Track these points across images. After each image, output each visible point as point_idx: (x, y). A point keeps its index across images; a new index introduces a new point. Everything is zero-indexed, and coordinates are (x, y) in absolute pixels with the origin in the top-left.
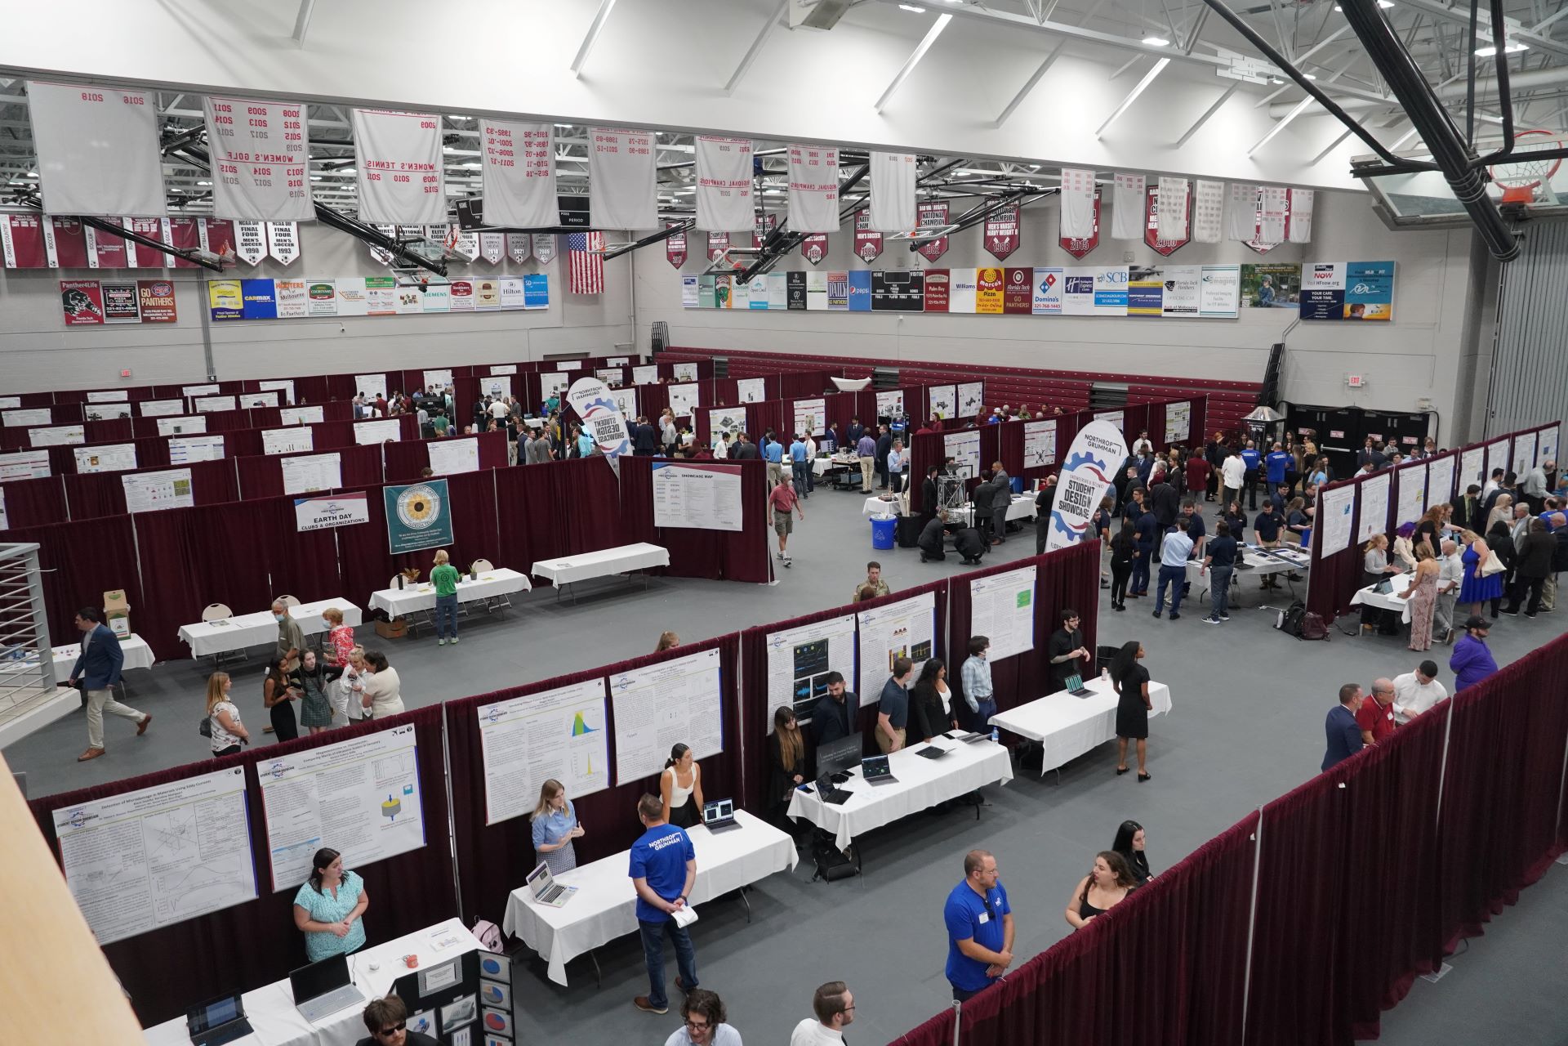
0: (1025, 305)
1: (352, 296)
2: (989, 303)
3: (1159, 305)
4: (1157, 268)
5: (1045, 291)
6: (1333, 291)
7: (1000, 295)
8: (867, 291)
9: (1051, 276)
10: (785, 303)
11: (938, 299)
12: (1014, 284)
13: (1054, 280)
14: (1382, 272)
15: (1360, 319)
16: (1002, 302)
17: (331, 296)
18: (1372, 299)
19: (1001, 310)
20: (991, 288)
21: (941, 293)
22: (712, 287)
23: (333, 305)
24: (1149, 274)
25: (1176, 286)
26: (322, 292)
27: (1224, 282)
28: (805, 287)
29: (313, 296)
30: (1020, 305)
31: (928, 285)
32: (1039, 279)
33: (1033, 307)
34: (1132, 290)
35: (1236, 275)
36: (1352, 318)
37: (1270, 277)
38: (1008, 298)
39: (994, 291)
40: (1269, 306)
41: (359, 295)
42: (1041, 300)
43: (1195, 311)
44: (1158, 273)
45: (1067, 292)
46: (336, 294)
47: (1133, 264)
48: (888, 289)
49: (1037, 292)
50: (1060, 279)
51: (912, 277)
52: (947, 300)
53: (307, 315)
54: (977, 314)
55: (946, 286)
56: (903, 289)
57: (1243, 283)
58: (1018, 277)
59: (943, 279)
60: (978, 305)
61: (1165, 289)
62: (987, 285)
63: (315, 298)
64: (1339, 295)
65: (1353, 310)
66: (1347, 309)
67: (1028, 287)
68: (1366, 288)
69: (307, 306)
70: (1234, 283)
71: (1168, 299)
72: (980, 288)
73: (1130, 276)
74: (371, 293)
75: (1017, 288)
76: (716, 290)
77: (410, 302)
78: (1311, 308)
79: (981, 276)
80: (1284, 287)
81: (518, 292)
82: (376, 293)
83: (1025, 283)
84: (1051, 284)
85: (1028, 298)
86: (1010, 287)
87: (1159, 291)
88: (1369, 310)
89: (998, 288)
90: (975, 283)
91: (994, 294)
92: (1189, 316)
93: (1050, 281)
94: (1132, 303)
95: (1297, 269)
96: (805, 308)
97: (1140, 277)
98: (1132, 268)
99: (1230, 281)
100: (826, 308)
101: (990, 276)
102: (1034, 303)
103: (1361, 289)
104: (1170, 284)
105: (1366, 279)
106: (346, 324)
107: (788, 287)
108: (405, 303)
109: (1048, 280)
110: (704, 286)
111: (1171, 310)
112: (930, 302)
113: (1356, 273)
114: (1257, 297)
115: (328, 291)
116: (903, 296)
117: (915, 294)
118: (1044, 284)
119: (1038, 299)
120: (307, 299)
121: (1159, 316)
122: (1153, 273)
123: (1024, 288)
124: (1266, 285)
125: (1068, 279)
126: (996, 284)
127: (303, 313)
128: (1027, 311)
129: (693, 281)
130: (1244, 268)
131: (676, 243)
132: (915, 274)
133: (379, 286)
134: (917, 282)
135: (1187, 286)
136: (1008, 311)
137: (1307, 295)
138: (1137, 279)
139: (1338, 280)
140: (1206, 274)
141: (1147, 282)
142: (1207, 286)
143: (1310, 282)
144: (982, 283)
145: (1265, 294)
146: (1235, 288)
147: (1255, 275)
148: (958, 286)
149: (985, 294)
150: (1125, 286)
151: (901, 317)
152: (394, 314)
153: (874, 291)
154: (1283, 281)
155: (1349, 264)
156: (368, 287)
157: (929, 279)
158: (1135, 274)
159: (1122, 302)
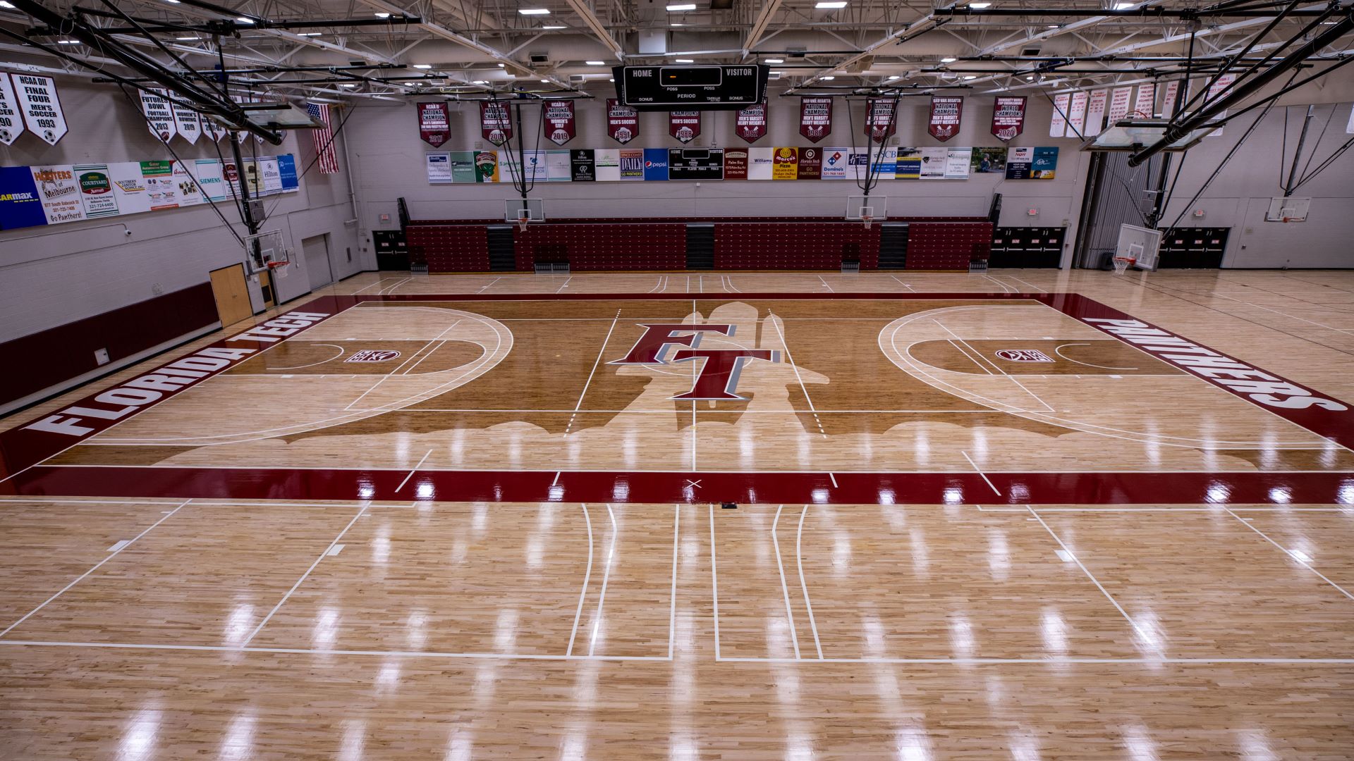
0: (817, 173)
1: (130, 186)
2: (785, 173)
3: (917, 172)
4: (918, 149)
5: (832, 164)
6: (1026, 164)
7: (795, 167)
8: (664, 165)
9: (837, 153)
10: (569, 176)
11: (737, 170)
12: (806, 159)
13: (840, 156)
14: (1052, 153)
15: (1039, 178)
16: (796, 172)
17: (107, 188)
18: (1045, 168)
19: (795, 177)
20: (786, 162)
21: (740, 165)
22: (470, 163)
23: (112, 200)
24: (912, 153)
25: (930, 160)
26: (95, 183)
27: (962, 158)
28: (593, 162)
29: (87, 190)
30: (811, 174)
31: (727, 160)
32: (827, 155)
33: (823, 174)
34: (899, 163)
35: (969, 153)
36: (1034, 178)
37: (988, 155)
38: (800, 169)
39: (789, 164)
40: (987, 172)
41: (137, 184)
42: (829, 170)
43: (942, 175)
44: (918, 152)
45: (850, 164)
46: (113, 186)
47: (901, 146)
48: (686, 163)
49: (826, 164)
50: (844, 156)
51: (711, 154)
52: (746, 171)
53: (84, 217)
54: (774, 181)
55: (745, 161)
56: (701, 163)
57: (973, 159)
58: (810, 154)
59: (743, 155)
60: (774, 174)
61: (922, 162)
62: (783, 159)
63: (89, 192)
64: (1028, 165)
65: (1035, 174)
66: (1032, 173)
67: (818, 161)
68: (1043, 162)
69: (82, 205)
70: (968, 158)
71: (924, 168)
72: (776, 162)
73: (898, 153)
74: (150, 182)
75: (810, 162)
76: (477, 167)
77: (190, 191)
78: (1013, 173)
79: (778, 153)
80: (996, 161)
81: (276, 174)
82: (154, 182)
83: (816, 158)
84: (837, 159)
85: (818, 168)
86: (803, 161)
87: (918, 163)
88: (1044, 174)
89: (793, 162)
90: (772, 158)
91: (789, 166)
92: (937, 178)
93: (836, 157)
94: (898, 171)
95: (1005, 151)
96: (594, 180)
97: (906, 154)
98: (899, 149)
99: (966, 157)
100: (619, 179)
101: (786, 153)
102: (823, 171)
103: (1040, 162)
104: (926, 159)
105: (1043, 157)
106: (132, 225)
107: (572, 163)
108: (185, 193)
109: (835, 156)
110: (458, 163)
111: (926, 175)
112: (729, 172)
113: (1039, 153)
114: (979, 166)
115: (102, 182)
116: (701, 168)
117: (714, 167)
118: (832, 159)
119: (826, 169)
120: (78, 195)
121: (918, 179)
122: (915, 152)
123: (814, 161)
124: (986, 160)
125: (851, 156)
126: (791, 159)
127: (79, 215)
128: (818, 177)
129: (444, 158)
130: (974, 149)
131: (434, 123)
132: (714, 152)
133: (156, 172)
134: (717, 158)
135: (937, 160)
136: (800, 177)
137: (1011, 165)
138: (903, 156)
139: (1029, 156)
140: (950, 153)
141: (911, 157)
142: (951, 161)
143: (1013, 157)
144: (778, 158)
145: (985, 164)
146: (968, 162)
147: (979, 153)
148: (756, 161)
149: (781, 166)
150: (894, 160)
151: (698, 184)
152: (176, 207)
153: (672, 164)
154: (996, 157)
155: (1035, 148)
156: (145, 174)
157: (728, 155)
158: (902, 152)
159: (892, 171)
